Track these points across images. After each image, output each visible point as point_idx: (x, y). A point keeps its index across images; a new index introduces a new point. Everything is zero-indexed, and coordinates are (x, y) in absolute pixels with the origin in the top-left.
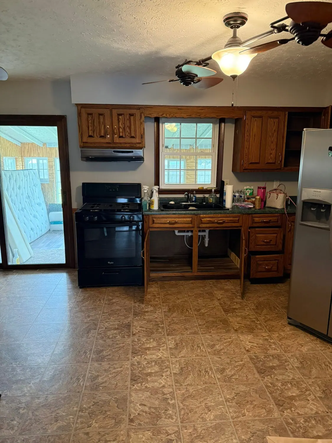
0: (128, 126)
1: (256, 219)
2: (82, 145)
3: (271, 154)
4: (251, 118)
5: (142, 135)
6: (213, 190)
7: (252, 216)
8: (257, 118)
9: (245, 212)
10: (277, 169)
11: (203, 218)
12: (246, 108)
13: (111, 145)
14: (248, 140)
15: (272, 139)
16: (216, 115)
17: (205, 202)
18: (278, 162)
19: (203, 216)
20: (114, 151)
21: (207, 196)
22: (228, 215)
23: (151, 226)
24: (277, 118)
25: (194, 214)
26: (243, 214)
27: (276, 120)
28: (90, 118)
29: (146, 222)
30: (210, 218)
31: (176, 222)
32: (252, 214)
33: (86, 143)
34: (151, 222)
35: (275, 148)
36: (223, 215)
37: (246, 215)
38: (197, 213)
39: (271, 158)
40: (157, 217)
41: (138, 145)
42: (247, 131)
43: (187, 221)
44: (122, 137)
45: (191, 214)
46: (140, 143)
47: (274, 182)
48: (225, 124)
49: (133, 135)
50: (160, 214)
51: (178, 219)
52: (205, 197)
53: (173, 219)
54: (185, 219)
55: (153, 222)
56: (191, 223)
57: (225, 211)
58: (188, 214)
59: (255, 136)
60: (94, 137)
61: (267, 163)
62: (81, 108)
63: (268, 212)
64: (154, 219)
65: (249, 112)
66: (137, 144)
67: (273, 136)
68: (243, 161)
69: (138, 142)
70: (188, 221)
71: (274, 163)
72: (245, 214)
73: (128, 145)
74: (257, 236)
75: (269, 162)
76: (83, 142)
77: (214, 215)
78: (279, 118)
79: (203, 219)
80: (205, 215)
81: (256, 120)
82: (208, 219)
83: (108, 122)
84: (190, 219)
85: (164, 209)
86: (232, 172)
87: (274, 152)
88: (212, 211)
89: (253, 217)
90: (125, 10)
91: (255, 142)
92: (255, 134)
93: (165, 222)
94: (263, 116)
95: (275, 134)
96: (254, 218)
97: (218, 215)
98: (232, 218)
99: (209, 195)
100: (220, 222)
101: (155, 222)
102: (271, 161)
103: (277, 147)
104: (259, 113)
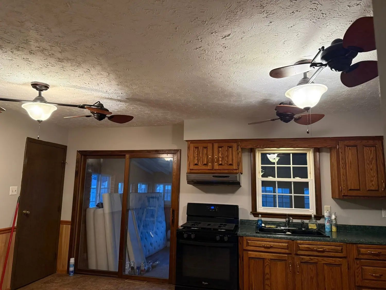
0: (226, 156)
1: (363, 250)
2: (189, 172)
3: (372, 181)
4: (345, 147)
5: (238, 163)
6: (313, 216)
7: (357, 246)
8: (351, 147)
9: (348, 241)
10: (382, 197)
11: (301, 244)
12: (337, 138)
13: (213, 171)
14: (344, 168)
15: (371, 166)
16: (308, 145)
17: (304, 228)
18: (382, 190)
19: (300, 242)
20: (213, 176)
21: (306, 221)
22: (329, 243)
23: (245, 248)
24: (373, 146)
25: (290, 239)
26: (347, 243)
27: (373, 149)
28: (197, 151)
29: (240, 244)
30: (308, 245)
31: (271, 246)
32: (357, 244)
33: (192, 169)
34: (245, 243)
35: (376, 175)
36: (323, 242)
37: (351, 245)
38: (293, 238)
39: (372, 184)
40: (252, 239)
41: (235, 171)
42: (342, 159)
43: (283, 246)
44: (221, 164)
45: (287, 239)
46: (237, 169)
47: (383, 211)
48: (320, 154)
49: (231, 163)
50: (255, 236)
51: (273, 243)
52: (303, 223)
53: (268, 243)
54: (280, 244)
55: (248, 244)
56: (288, 249)
57: (325, 238)
58: (284, 238)
59: (351, 164)
60: (198, 165)
61: (369, 190)
62: (190, 143)
63: (377, 244)
64: (249, 241)
65: (341, 142)
66: (233, 170)
67: (371, 164)
68: (341, 187)
69: (234, 168)
70: (285, 246)
71: (378, 190)
72: (349, 243)
73: (226, 171)
74: (363, 268)
75: (371, 189)
76: (190, 169)
77: (313, 242)
78: (375, 147)
79: (300, 246)
80: (302, 241)
81: (350, 149)
82: (306, 246)
83: (210, 153)
84: (287, 244)
85: (261, 232)
86: (332, 199)
87: (375, 179)
88: (310, 237)
89: (358, 248)
90: (212, 70)
91: (352, 169)
92: (351, 162)
93: (260, 246)
94: (357, 145)
95: (374, 161)
96: (360, 249)
97: (317, 242)
98: (333, 247)
99: (309, 220)
100: (320, 250)
101: (249, 245)
102: (373, 188)
103: (378, 174)
104: (352, 143)
